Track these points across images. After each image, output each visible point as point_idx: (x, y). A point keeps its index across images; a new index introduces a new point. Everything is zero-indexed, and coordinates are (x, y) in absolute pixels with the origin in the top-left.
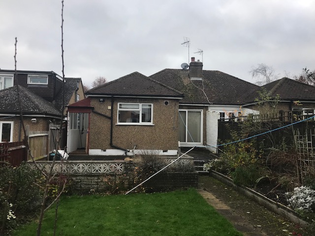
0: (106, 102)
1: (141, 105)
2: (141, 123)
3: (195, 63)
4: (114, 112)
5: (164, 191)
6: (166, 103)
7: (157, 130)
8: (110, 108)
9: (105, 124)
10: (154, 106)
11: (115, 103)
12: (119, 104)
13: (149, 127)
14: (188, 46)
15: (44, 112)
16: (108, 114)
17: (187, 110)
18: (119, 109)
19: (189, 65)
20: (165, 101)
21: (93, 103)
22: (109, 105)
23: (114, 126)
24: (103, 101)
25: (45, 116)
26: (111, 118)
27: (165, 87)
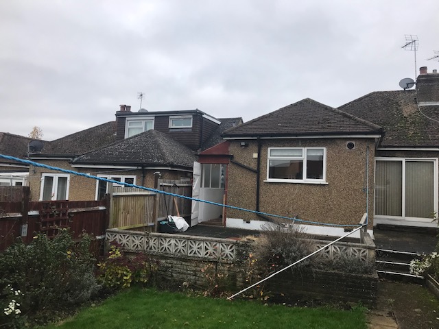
0: (250, 147)
1: (305, 150)
2: (305, 180)
3: (428, 76)
4: (262, 163)
5: (302, 304)
6: (351, 146)
7: (334, 192)
8: (255, 155)
9: (249, 181)
10: (328, 152)
11: (263, 148)
12: (269, 149)
13: (318, 188)
14: (413, 48)
15: (169, 163)
16: (253, 166)
17: (403, 160)
18: (269, 157)
19: (415, 81)
20: (348, 142)
21: (233, 150)
22: (255, 152)
23: (262, 183)
24: (246, 146)
25: (170, 169)
26: (258, 173)
27: (350, 118)
